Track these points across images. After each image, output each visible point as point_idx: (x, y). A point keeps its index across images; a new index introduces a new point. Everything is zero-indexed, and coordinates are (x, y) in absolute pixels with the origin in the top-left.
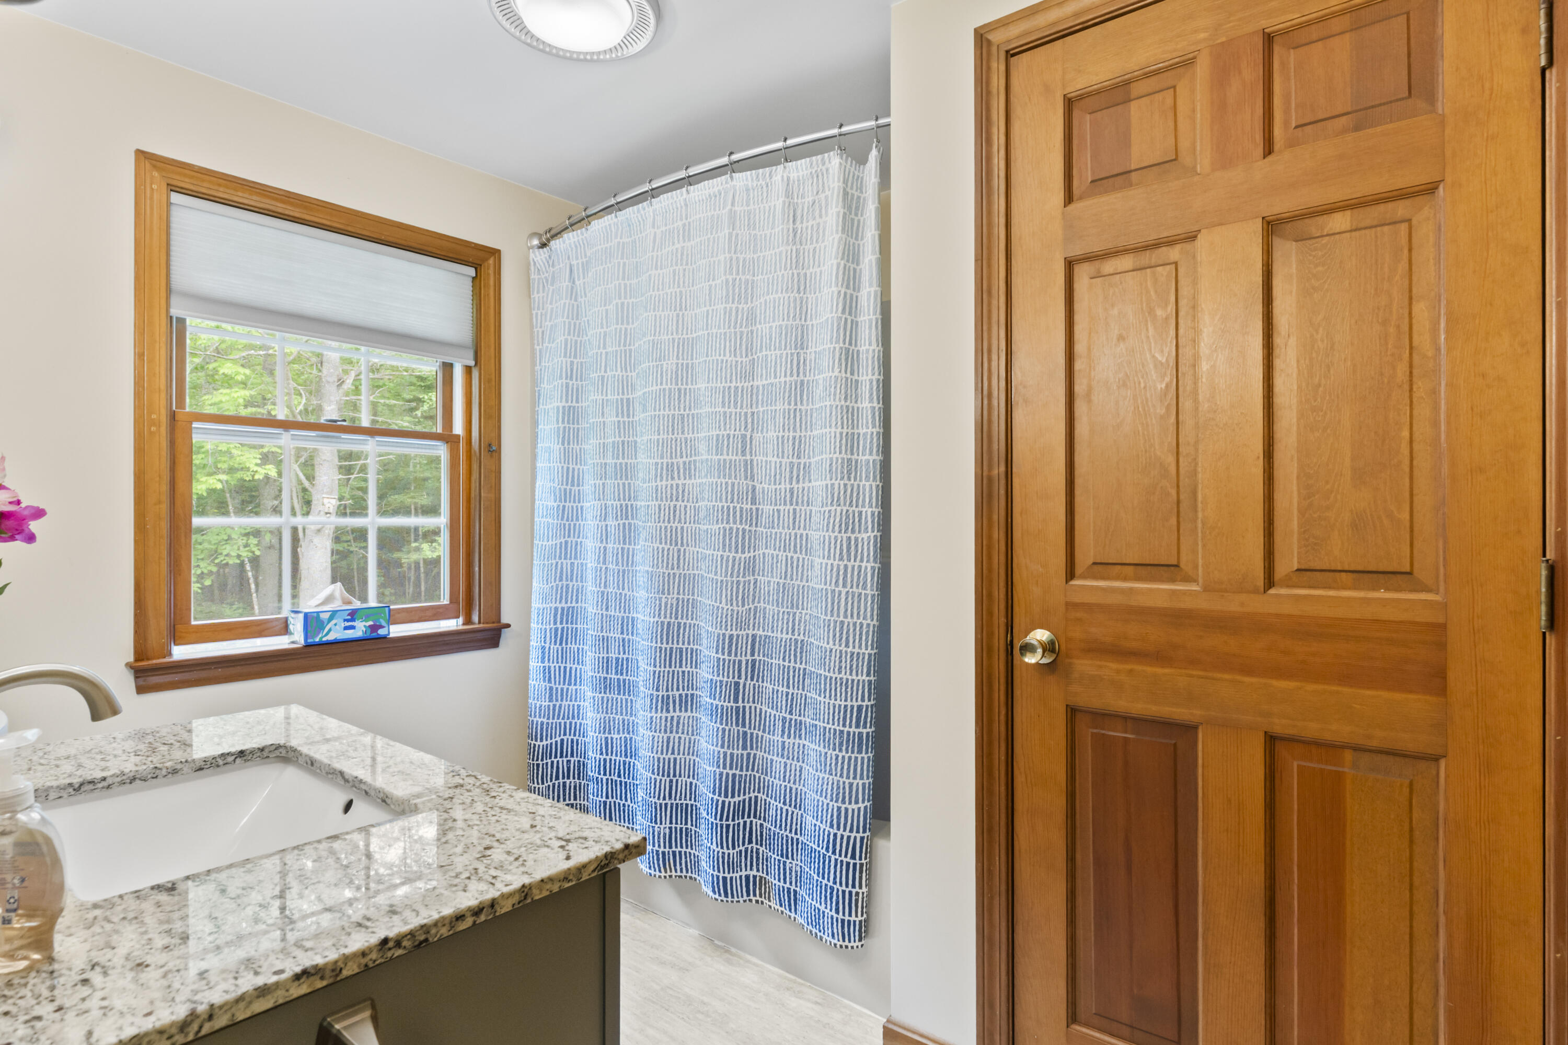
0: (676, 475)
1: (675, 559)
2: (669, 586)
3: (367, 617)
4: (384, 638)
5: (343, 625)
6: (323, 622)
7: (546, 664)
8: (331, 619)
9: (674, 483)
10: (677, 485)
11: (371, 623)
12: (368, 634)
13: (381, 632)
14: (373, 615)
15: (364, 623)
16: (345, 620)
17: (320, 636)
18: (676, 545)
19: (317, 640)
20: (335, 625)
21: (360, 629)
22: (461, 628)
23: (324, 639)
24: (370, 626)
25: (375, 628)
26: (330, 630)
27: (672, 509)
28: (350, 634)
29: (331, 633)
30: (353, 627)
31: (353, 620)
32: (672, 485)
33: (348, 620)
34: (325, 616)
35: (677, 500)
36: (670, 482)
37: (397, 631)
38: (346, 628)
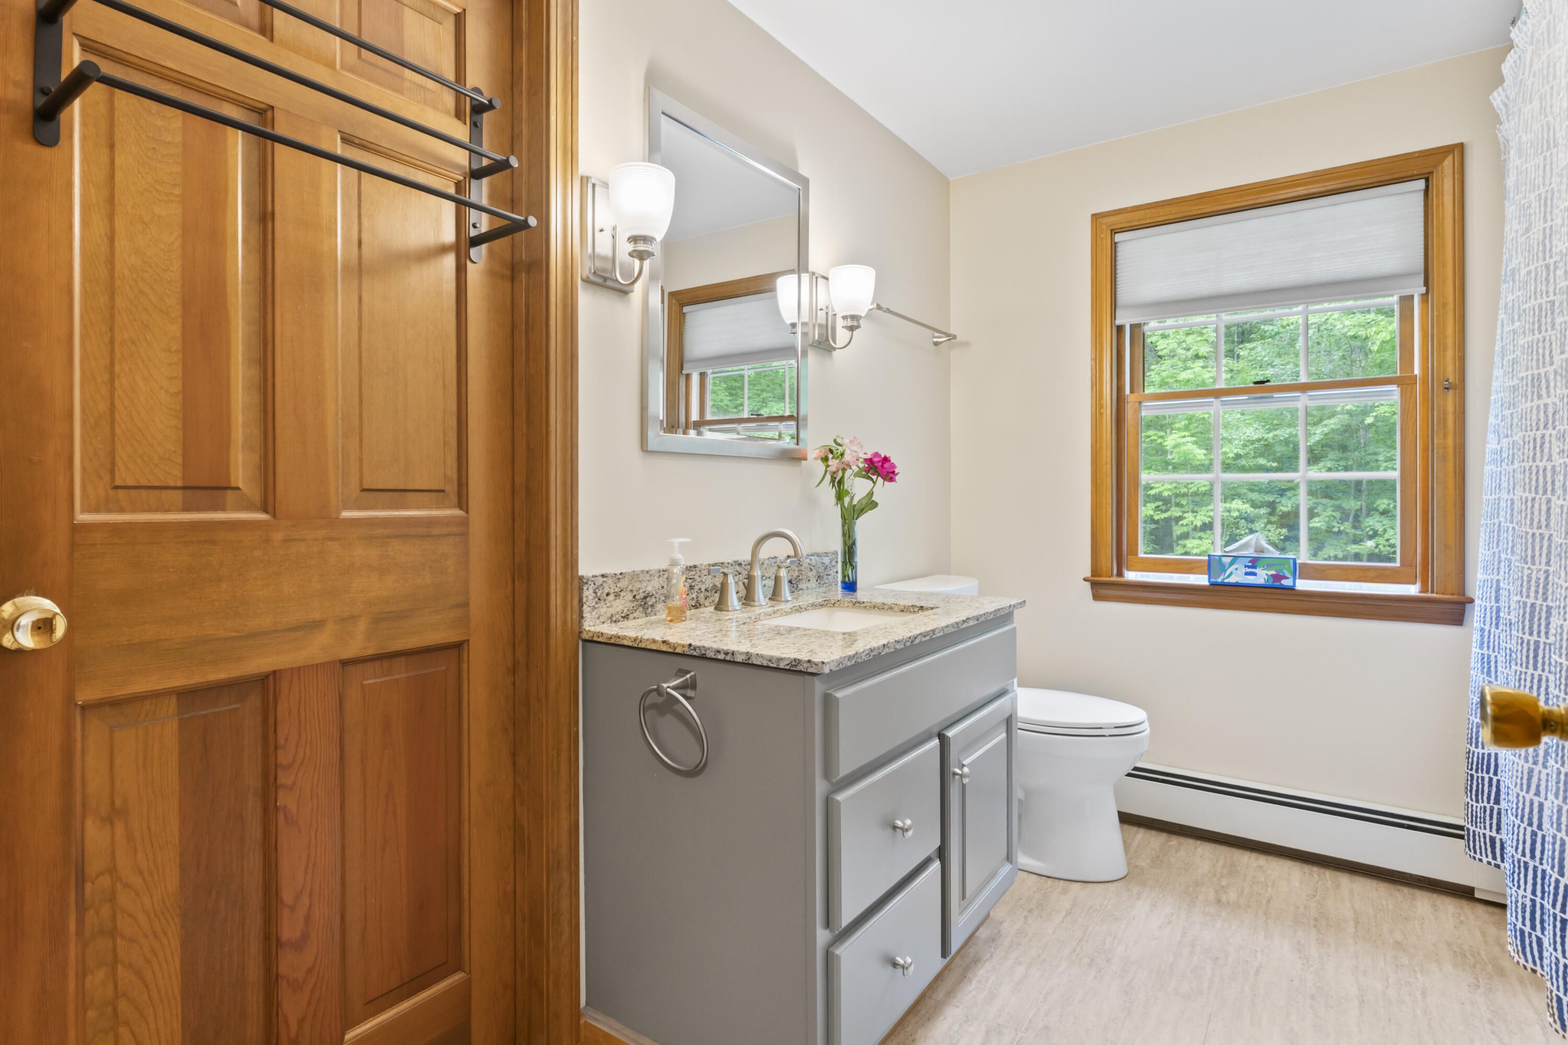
0: (1544, 392)
1: (1543, 513)
2: (1533, 551)
3: (1269, 566)
4: (1291, 589)
5: (1244, 570)
6: (1224, 565)
7: (1485, 651)
8: (1231, 564)
9: (1541, 403)
10: (1546, 405)
11: (1274, 572)
12: (1270, 582)
13: (1285, 582)
14: (1275, 565)
15: (1266, 572)
16: (1246, 566)
17: (1222, 577)
18: (1545, 492)
19: (1219, 580)
20: (1237, 569)
21: (1261, 577)
22: (1418, 594)
23: (1226, 581)
24: (1272, 575)
25: (1278, 577)
26: (1231, 574)
27: (1538, 441)
28: (1251, 580)
29: (1232, 576)
30: (1254, 574)
31: (1254, 567)
32: (1538, 407)
33: (1249, 567)
34: (1226, 560)
35: (1545, 427)
36: (1536, 402)
37: (1303, 585)
38: (1247, 574)
